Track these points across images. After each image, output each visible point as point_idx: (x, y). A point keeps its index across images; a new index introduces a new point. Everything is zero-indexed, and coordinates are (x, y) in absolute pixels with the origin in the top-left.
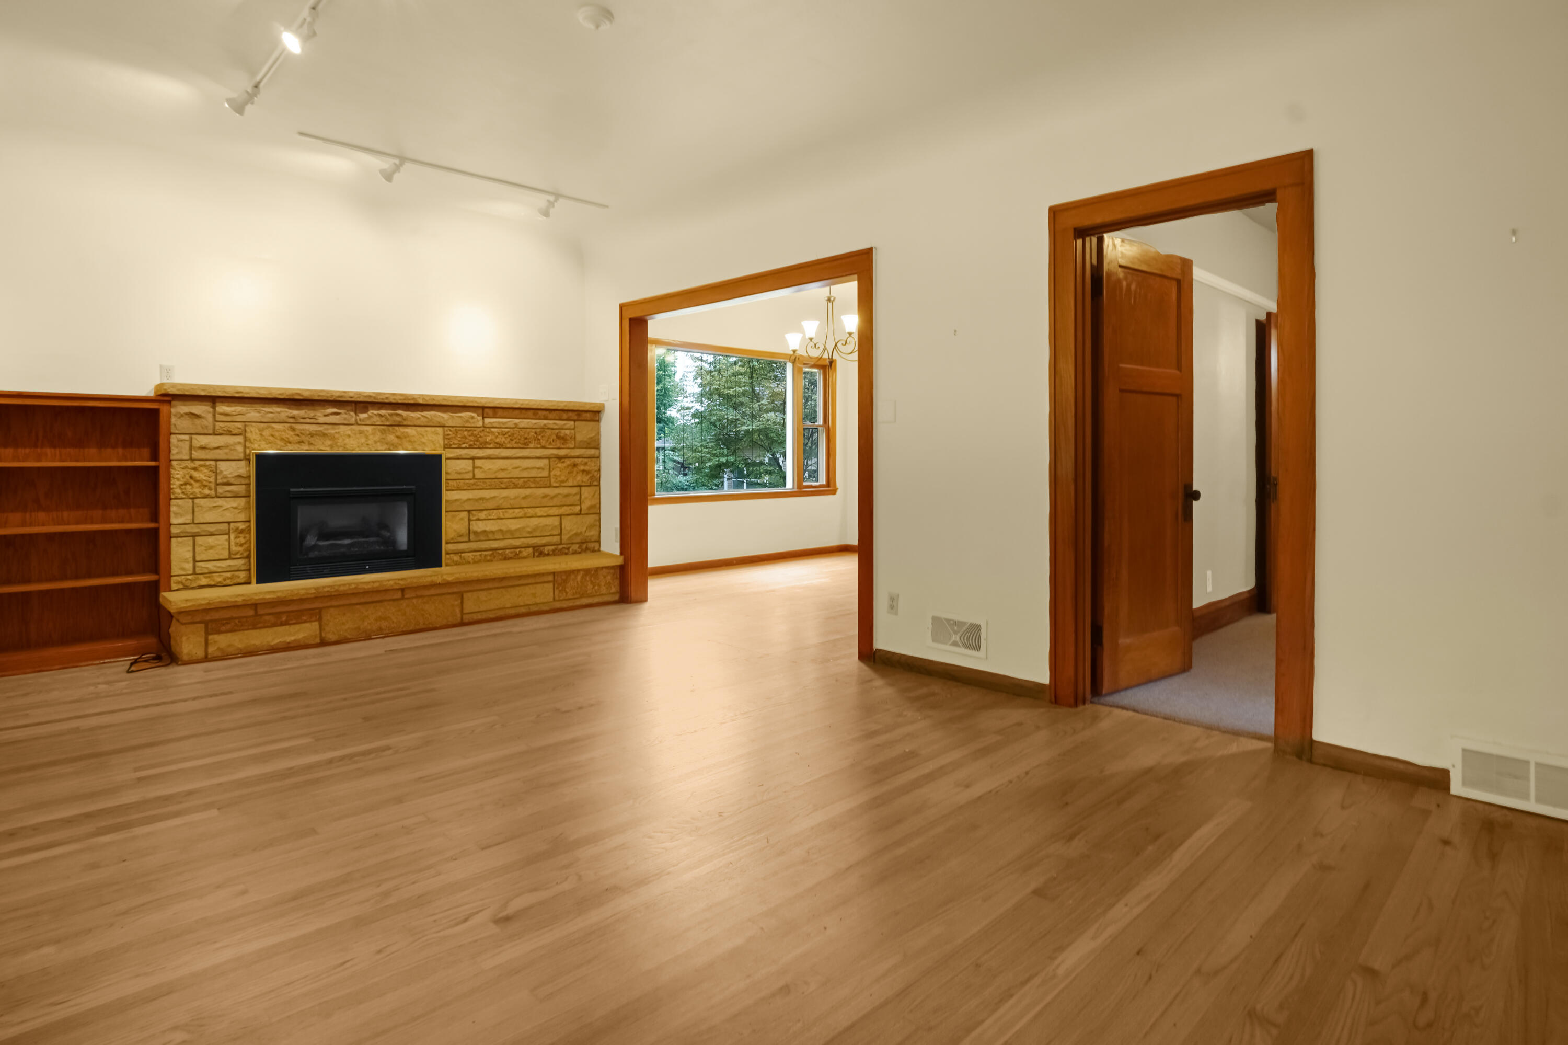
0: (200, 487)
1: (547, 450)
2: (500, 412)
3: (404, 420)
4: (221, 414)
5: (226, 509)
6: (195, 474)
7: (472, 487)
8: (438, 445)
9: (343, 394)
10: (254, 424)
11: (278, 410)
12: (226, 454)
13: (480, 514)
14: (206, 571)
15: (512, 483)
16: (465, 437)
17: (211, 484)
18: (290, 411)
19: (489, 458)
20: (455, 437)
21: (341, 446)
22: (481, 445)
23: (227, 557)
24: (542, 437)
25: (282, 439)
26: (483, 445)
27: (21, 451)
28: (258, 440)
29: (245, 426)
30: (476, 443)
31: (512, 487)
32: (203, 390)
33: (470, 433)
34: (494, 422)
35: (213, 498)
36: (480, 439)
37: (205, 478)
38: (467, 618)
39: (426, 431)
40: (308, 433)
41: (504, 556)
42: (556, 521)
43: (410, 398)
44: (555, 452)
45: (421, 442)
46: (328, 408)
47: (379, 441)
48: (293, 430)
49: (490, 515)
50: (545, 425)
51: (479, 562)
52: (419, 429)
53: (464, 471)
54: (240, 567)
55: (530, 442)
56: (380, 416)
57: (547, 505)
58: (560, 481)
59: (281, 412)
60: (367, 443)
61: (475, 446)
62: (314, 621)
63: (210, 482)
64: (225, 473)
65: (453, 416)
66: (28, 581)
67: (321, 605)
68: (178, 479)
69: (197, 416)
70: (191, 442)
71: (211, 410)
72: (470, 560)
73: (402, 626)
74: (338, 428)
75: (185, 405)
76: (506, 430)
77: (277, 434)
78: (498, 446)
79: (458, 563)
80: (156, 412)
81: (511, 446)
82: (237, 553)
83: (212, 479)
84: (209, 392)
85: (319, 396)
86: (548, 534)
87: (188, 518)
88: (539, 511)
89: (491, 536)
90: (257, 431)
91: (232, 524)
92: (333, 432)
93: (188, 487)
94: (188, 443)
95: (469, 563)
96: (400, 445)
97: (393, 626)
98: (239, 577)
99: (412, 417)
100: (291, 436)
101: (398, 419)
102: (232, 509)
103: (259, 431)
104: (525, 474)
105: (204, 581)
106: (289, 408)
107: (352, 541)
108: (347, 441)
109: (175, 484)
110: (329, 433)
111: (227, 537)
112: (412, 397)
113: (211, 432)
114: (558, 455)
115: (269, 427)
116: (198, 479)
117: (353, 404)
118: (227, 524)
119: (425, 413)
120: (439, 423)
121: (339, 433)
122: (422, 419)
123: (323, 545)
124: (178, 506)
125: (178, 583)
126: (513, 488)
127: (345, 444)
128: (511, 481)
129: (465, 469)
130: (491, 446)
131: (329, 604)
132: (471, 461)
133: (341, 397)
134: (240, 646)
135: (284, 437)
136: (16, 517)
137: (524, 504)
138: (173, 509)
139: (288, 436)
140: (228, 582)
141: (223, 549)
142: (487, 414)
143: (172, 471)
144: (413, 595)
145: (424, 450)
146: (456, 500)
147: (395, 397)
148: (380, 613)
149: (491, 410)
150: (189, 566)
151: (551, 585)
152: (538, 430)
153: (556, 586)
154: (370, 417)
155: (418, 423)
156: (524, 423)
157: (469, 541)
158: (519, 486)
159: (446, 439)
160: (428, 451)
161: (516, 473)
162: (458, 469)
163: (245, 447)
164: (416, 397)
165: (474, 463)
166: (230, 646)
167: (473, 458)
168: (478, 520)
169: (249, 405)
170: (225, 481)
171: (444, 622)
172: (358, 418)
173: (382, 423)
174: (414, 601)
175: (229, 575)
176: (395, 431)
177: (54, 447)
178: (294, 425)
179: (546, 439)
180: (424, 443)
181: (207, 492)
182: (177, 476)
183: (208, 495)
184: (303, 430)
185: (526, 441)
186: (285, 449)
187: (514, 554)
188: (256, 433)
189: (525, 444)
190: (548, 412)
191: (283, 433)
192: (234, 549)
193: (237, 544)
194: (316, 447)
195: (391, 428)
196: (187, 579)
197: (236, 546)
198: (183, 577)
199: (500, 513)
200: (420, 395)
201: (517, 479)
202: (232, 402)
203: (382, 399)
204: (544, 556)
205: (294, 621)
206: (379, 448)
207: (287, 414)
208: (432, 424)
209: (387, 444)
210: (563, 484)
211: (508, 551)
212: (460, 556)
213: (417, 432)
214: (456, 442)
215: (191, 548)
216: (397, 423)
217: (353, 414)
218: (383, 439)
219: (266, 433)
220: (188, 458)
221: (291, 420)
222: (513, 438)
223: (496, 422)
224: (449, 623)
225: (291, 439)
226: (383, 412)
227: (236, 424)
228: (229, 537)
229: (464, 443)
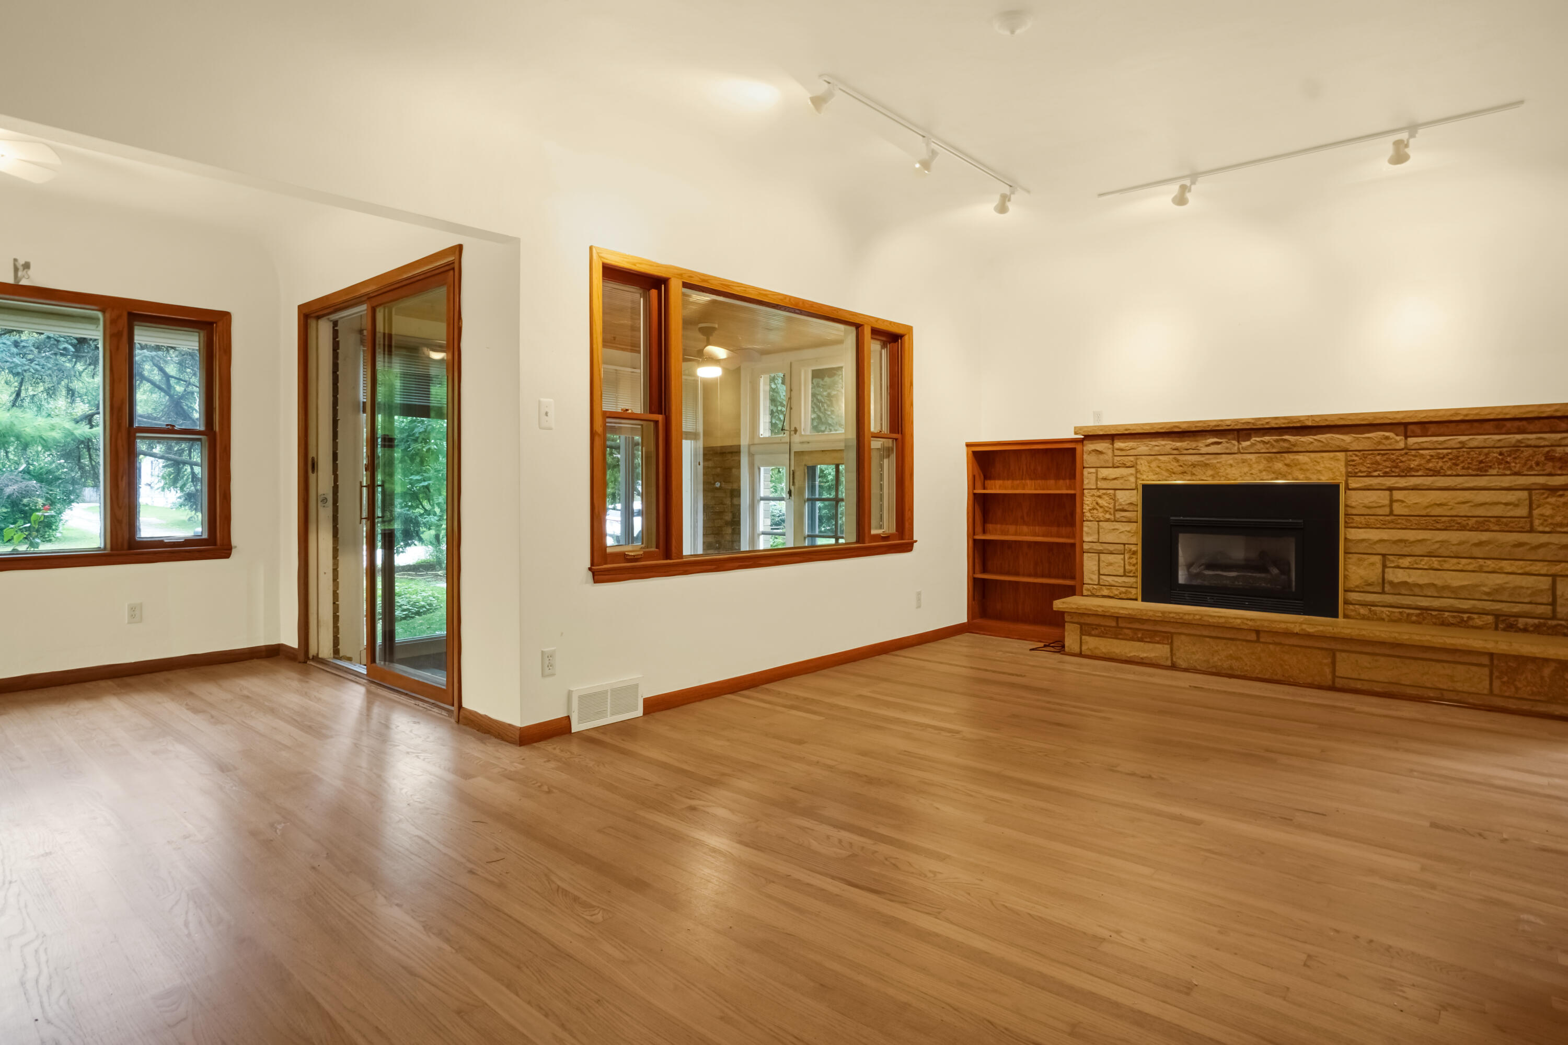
0: (1103, 512)
1: (1524, 477)
2: (1433, 428)
3: (1294, 446)
4: (1118, 449)
5: (1122, 532)
6: (1100, 501)
7: (1389, 526)
8: (1337, 473)
9: (1220, 423)
10: (1143, 457)
11: (1163, 443)
12: (1122, 484)
13: (1401, 561)
14: (1107, 584)
15: (1456, 523)
16: (1377, 463)
17: (1110, 510)
18: (1174, 443)
19: (1415, 488)
20: (1362, 464)
21: (1223, 476)
22: (1403, 472)
23: (1122, 574)
24: (1515, 458)
25: (1167, 470)
26: (1406, 472)
27: (1017, 482)
28: (1146, 471)
29: (1137, 459)
30: (1393, 469)
31: (1455, 528)
32: (1101, 430)
33: (1385, 458)
34: (1423, 442)
35: (1113, 521)
36: (1400, 464)
37: (1106, 505)
38: (1339, 683)
39: (1323, 457)
40: (1190, 463)
41: (1441, 620)
42: (1545, 583)
43: (1295, 421)
44: (1541, 480)
45: (1316, 470)
46: (1209, 439)
47: (1264, 470)
48: (1178, 461)
49: (1417, 564)
50: (1519, 441)
51: (1398, 621)
52: (1313, 455)
53: (1375, 505)
54: (1133, 584)
55: (1490, 467)
56: (1263, 442)
57: (1526, 558)
58: (1551, 524)
59: (1166, 444)
60: (1251, 472)
61: (1394, 474)
62: (1166, 644)
63: (1110, 508)
64: (1121, 500)
65: (1358, 438)
66: (1017, 574)
67: (1173, 630)
68: (1088, 505)
69: (1101, 453)
70: (1097, 474)
71: (1111, 446)
72: (1384, 616)
73: (1257, 671)
74: (1221, 458)
75: (1092, 444)
76: (1445, 451)
77: (1162, 465)
78: (1431, 473)
79: (1366, 617)
80: (1074, 450)
81: (1454, 473)
82: (1130, 572)
83: (1111, 506)
84: (1106, 432)
85: (1196, 427)
86: (1526, 600)
87: (1093, 538)
88: (1507, 566)
89: (1417, 591)
90: (1146, 464)
91: (1126, 546)
92: (1215, 461)
93: (1095, 511)
94: (1094, 475)
95: (1383, 619)
96: (1289, 473)
97: (1245, 668)
98: (1131, 593)
99: (1302, 441)
100: (1175, 467)
101: (1286, 445)
102: (1125, 532)
103: (1148, 463)
104: (1481, 512)
105: (1106, 592)
106: (1173, 441)
107: (1239, 574)
108: (1229, 470)
109: (1086, 508)
110: (1211, 463)
111: (1122, 556)
112: (1298, 419)
113: (1111, 465)
114: (1547, 485)
115: (1157, 459)
116: (1101, 505)
117: (1236, 432)
118: (1122, 545)
119: (1318, 437)
120: (1339, 446)
121: (1220, 462)
122: (1316, 443)
123: (1208, 575)
124: (1088, 527)
125: (1088, 590)
126: (1457, 530)
127: (1227, 474)
128: (1454, 520)
129: (1377, 503)
130: (1420, 473)
131: (1180, 631)
132: (1387, 493)
133: (1218, 426)
134: (1104, 650)
135: (1168, 468)
136: (1012, 528)
137: (1477, 552)
138: (1085, 529)
139: (1172, 467)
140: (1123, 596)
141: (1119, 566)
142: (1413, 432)
143: (1085, 498)
144: (1269, 640)
145: (1319, 480)
146: (1363, 540)
147: (1277, 421)
148: (1231, 652)
149: (1419, 426)
150: (1095, 577)
151: (1486, 671)
152: (1505, 450)
153: (1496, 674)
154: (1253, 445)
155: (1311, 448)
156: (1478, 440)
157: (1383, 592)
158: (1468, 528)
159: (1350, 465)
160: (1325, 479)
161: (1464, 510)
162: (1366, 501)
163: (1137, 478)
164: (1302, 419)
165: (1391, 495)
166: (1096, 648)
167: (1391, 489)
168: (1398, 567)
169: (1139, 440)
170: (1121, 507)
171: (1309, 680)
172: (1240, 446)
173: (1267, 451)
174: (1271, 646)
175: (1123, 589)
176: (1283, 459)
177: (1031, 479)
178: (1178, 457)
179: (1523, 462)
180: (1319, 471)
181: (1108, 516)
182: (1087, 502)
183: (1109, 519)
184: (1186, 461)
185: (1482, 465)
186: (1170, 479)
187: (1458, 620)
188: (1145, 465)
189: (1480, 469)
190: (1524, 423)
191: (1168, 464)
192: (1127, 567)
193: (1130, 564)
194: (1198, 477)
195: (1278, 455)
196: (1094, 588)
197: (1130, 565)
198: (1091, 586)
199: (1435, 562)
200: (1309, 416)
201: (1465, 519)
202: (1127, 439)
203: (1262, 424)
204: (1516, 631)
205: (1148, 640)
206: (1265, 478)
207: (1171, 447)
208: (1331, 449)
209: (1274, 473)
210: (1559, 529)
211: (1447, 614)
212: (1370, 610)
213: (1310, 458)
214: (1364, 469)
215: (1097, 563)
216: (1286, 450)
217: (1235, 442)
218: (1270, 467)
219: (1154, 465)
220: (1094, 487)
221: (1175, 452)
222: (1458, 462)
223: (1426, 442)
224: (1316, 683)
225: (1175, 470)
226: (1266, 438)
227: (1129, 458)
228: (1124, 557)
229: (1376, 471)
